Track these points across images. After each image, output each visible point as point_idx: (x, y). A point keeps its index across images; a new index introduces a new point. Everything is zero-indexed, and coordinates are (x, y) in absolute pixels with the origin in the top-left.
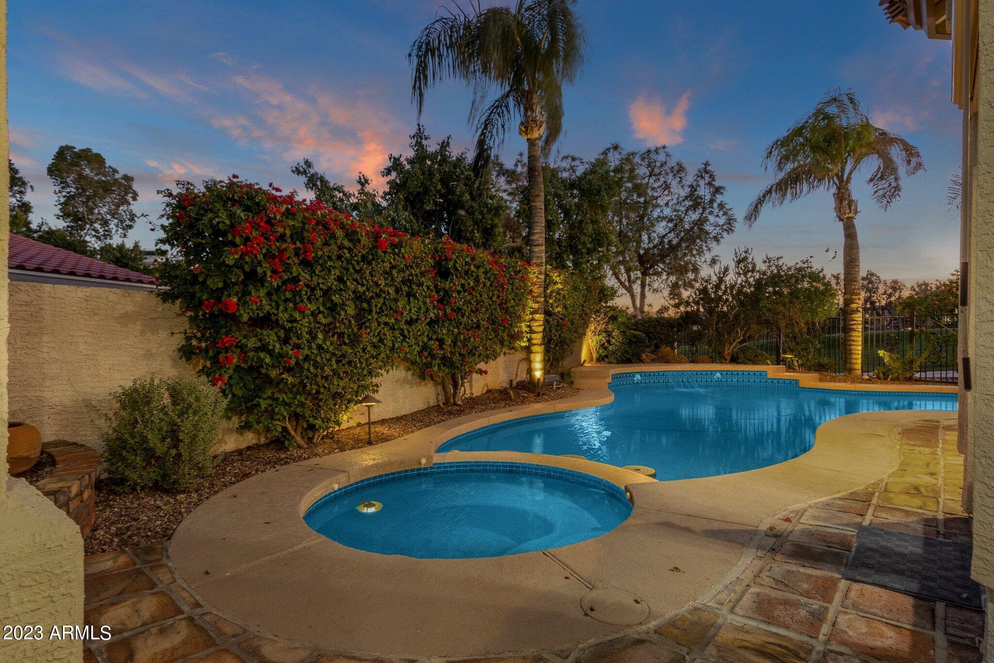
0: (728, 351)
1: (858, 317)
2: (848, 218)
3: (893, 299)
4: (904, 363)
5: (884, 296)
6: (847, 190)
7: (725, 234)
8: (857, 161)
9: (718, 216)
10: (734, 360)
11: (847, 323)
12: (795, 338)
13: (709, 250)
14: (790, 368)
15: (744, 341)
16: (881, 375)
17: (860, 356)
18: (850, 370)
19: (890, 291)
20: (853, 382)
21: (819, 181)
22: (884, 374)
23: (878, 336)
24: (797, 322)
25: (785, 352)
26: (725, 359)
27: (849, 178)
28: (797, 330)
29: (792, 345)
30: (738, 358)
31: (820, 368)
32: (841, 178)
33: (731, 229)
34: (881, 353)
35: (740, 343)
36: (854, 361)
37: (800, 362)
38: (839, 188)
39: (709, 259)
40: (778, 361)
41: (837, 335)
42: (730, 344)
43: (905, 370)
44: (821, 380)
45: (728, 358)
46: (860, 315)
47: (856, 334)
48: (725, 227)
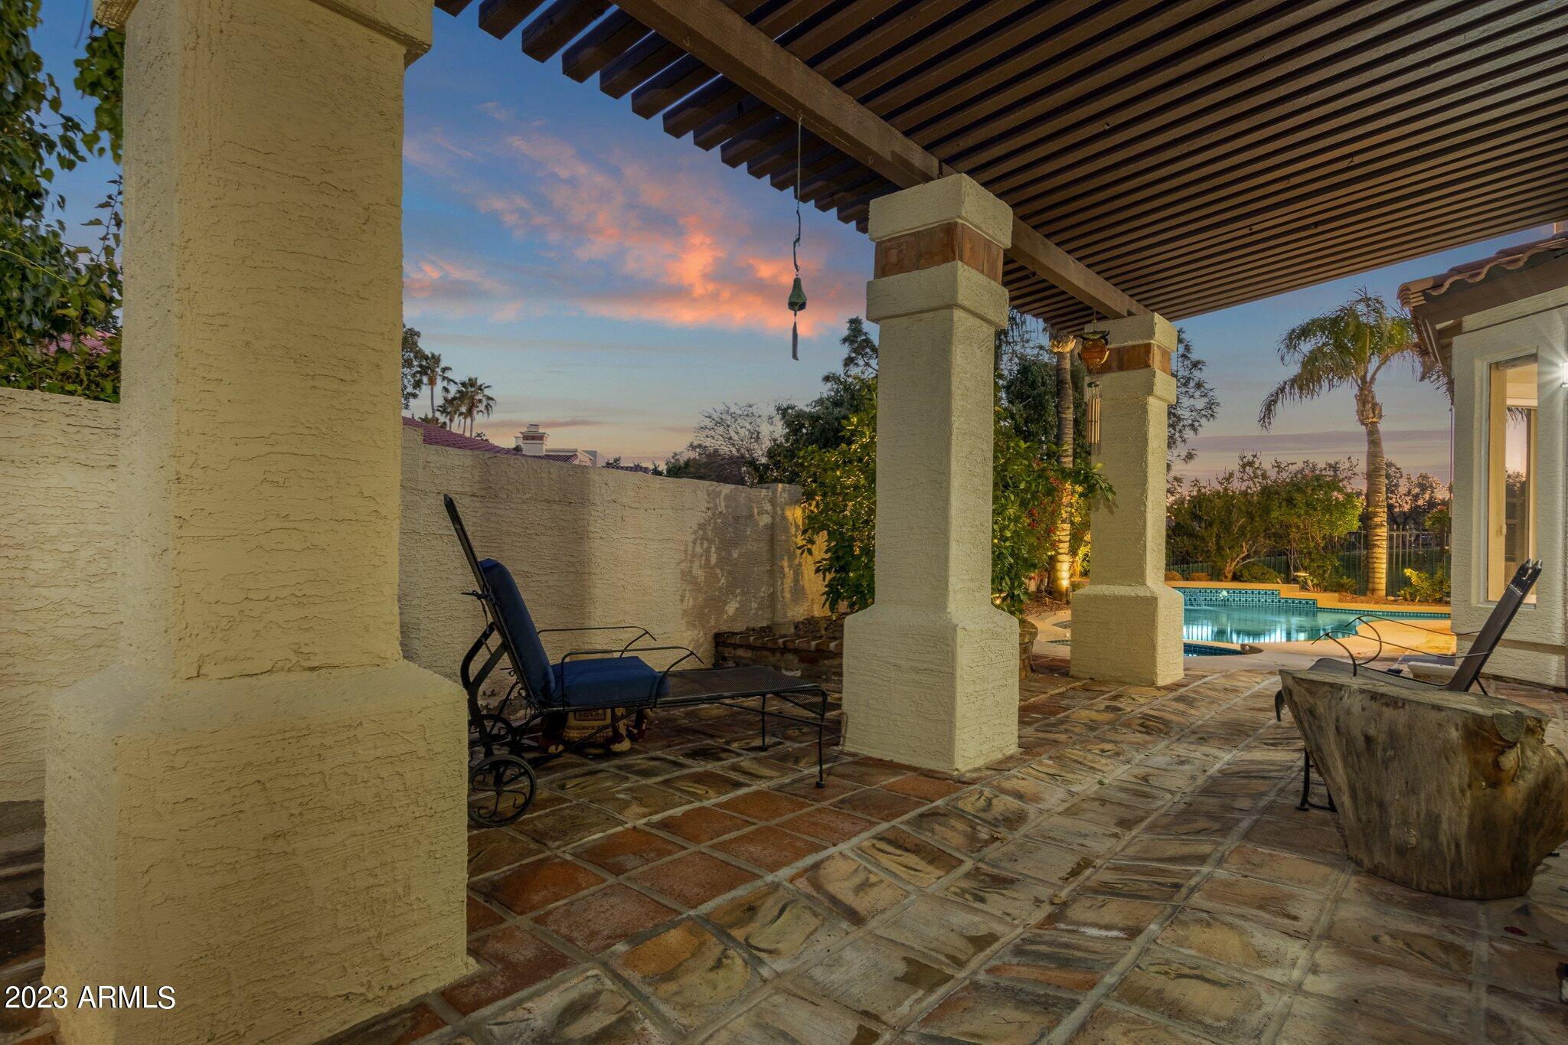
0: (1230, 568)
1: (1383, 532)
2: (1372, 423)
3: (1420, 502)
4: (1433, 584)
5: (1408, 498)
6: (1370, 391)
7: (1203, 421)
8: (1385, 360)
9: (1193, 397)
10: (1236, 578)
11: (1370, 538)
12: (1310, 553)
13: (1184, 441)
14: (1304, 587)
15: (1248, 556)
16: (1408, 596)
17: (1384, 575)
18: (1373, 591)
19: (1417, 490)
20: (1377, 602)
21: (1340, 378)
22: (1411, 594)
23: (1404, 555)
24: (1312, 537)
25: (1296, 569)
26: (1226, 577)
27: (1373, 378)
28: (1312, 545)
29: (1306, 562)
30: (1241, 576)
31: (1339, 588)
32: (1364, 378)
33: (1212, 416)
34: (1408, 572)
35: (1243, 559)
36: (1378, 581)
37: (1315, 581)
38: (1361, 389)
39: (1184, 454)
40: (1289, 580)
41: (1357, 552)
42: (1233, 560)
43: (1434, 590)
44: (1340, 601)
45: (1230, 575)
46: (1385, 529)
47: (1380, 550)
48: (1203, 412)
